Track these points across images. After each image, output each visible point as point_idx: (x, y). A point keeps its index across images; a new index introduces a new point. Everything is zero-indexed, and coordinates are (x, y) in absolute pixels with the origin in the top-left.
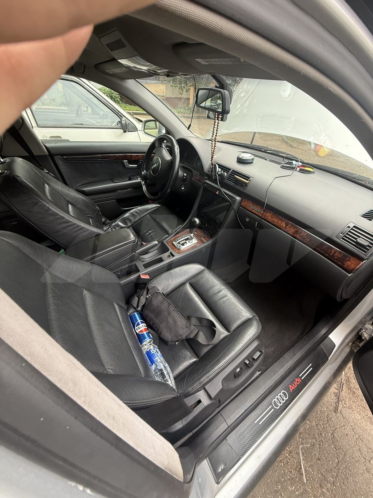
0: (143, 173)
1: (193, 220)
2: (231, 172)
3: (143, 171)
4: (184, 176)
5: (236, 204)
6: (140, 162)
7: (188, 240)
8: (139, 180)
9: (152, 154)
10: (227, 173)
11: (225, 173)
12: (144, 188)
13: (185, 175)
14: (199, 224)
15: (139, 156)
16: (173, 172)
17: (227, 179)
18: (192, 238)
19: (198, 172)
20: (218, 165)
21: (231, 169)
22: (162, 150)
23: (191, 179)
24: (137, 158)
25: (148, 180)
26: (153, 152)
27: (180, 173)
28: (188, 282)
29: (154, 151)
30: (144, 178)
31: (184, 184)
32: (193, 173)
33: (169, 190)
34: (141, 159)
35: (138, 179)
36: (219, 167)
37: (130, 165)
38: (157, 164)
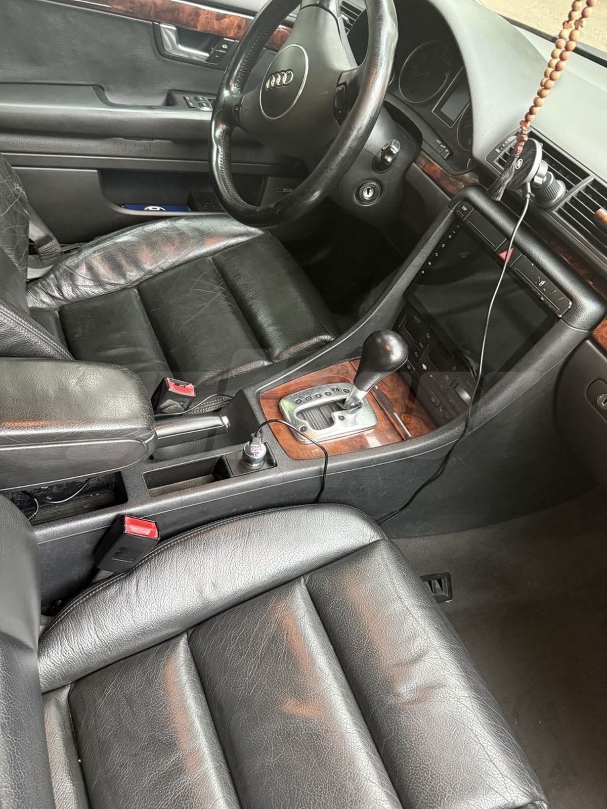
0: (226, 93)
1: (379, 340)
2: (587, 189)
3: (228, 88)
4: (388, 152)
5: (575, 325)
6: (227, 43)
7: (340, 409)
8: (205, 115)
9: (281, 26)
10: (569, 187)
11: (560, 183)
12: (218, 157)
13: (395, 150)
14: (398, 364)
15: (226, 20)
16: (350, 128)
17: (560, 211)
18: (358, 406)
19: (445, 144)
20: (547, 147)
21: (588, 175)
22: (325, 20)
23: (409, 165)
24: (216, 25)
25: (240, 126)
26: (288, 18)
27: (378, 138)
28: (302, 580)
29: (292, 17)
30: (225, 113)
31: (378, 181)
32: (424, 146)
33: (317, 194)
34: (232, 35)
35: (200, 111)
36: (544, 157)
37: (181, 47)
38: (289, 75)
